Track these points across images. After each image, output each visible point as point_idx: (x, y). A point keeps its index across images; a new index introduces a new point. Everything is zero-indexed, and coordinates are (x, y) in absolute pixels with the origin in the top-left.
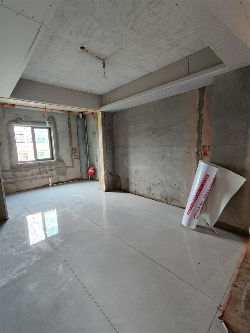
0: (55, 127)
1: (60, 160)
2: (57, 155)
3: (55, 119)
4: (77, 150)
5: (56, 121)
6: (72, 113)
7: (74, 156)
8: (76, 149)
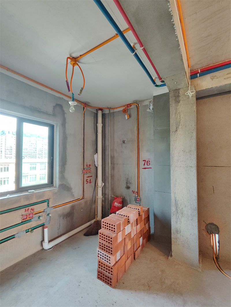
0: (64, 124)
1: (65, 187)
2: (62, 177)
3: (65, 112)
4: (90, 167)
5: (66, 116)
6: (89, 109)
7: (85, 179)
8: (90, 165)
